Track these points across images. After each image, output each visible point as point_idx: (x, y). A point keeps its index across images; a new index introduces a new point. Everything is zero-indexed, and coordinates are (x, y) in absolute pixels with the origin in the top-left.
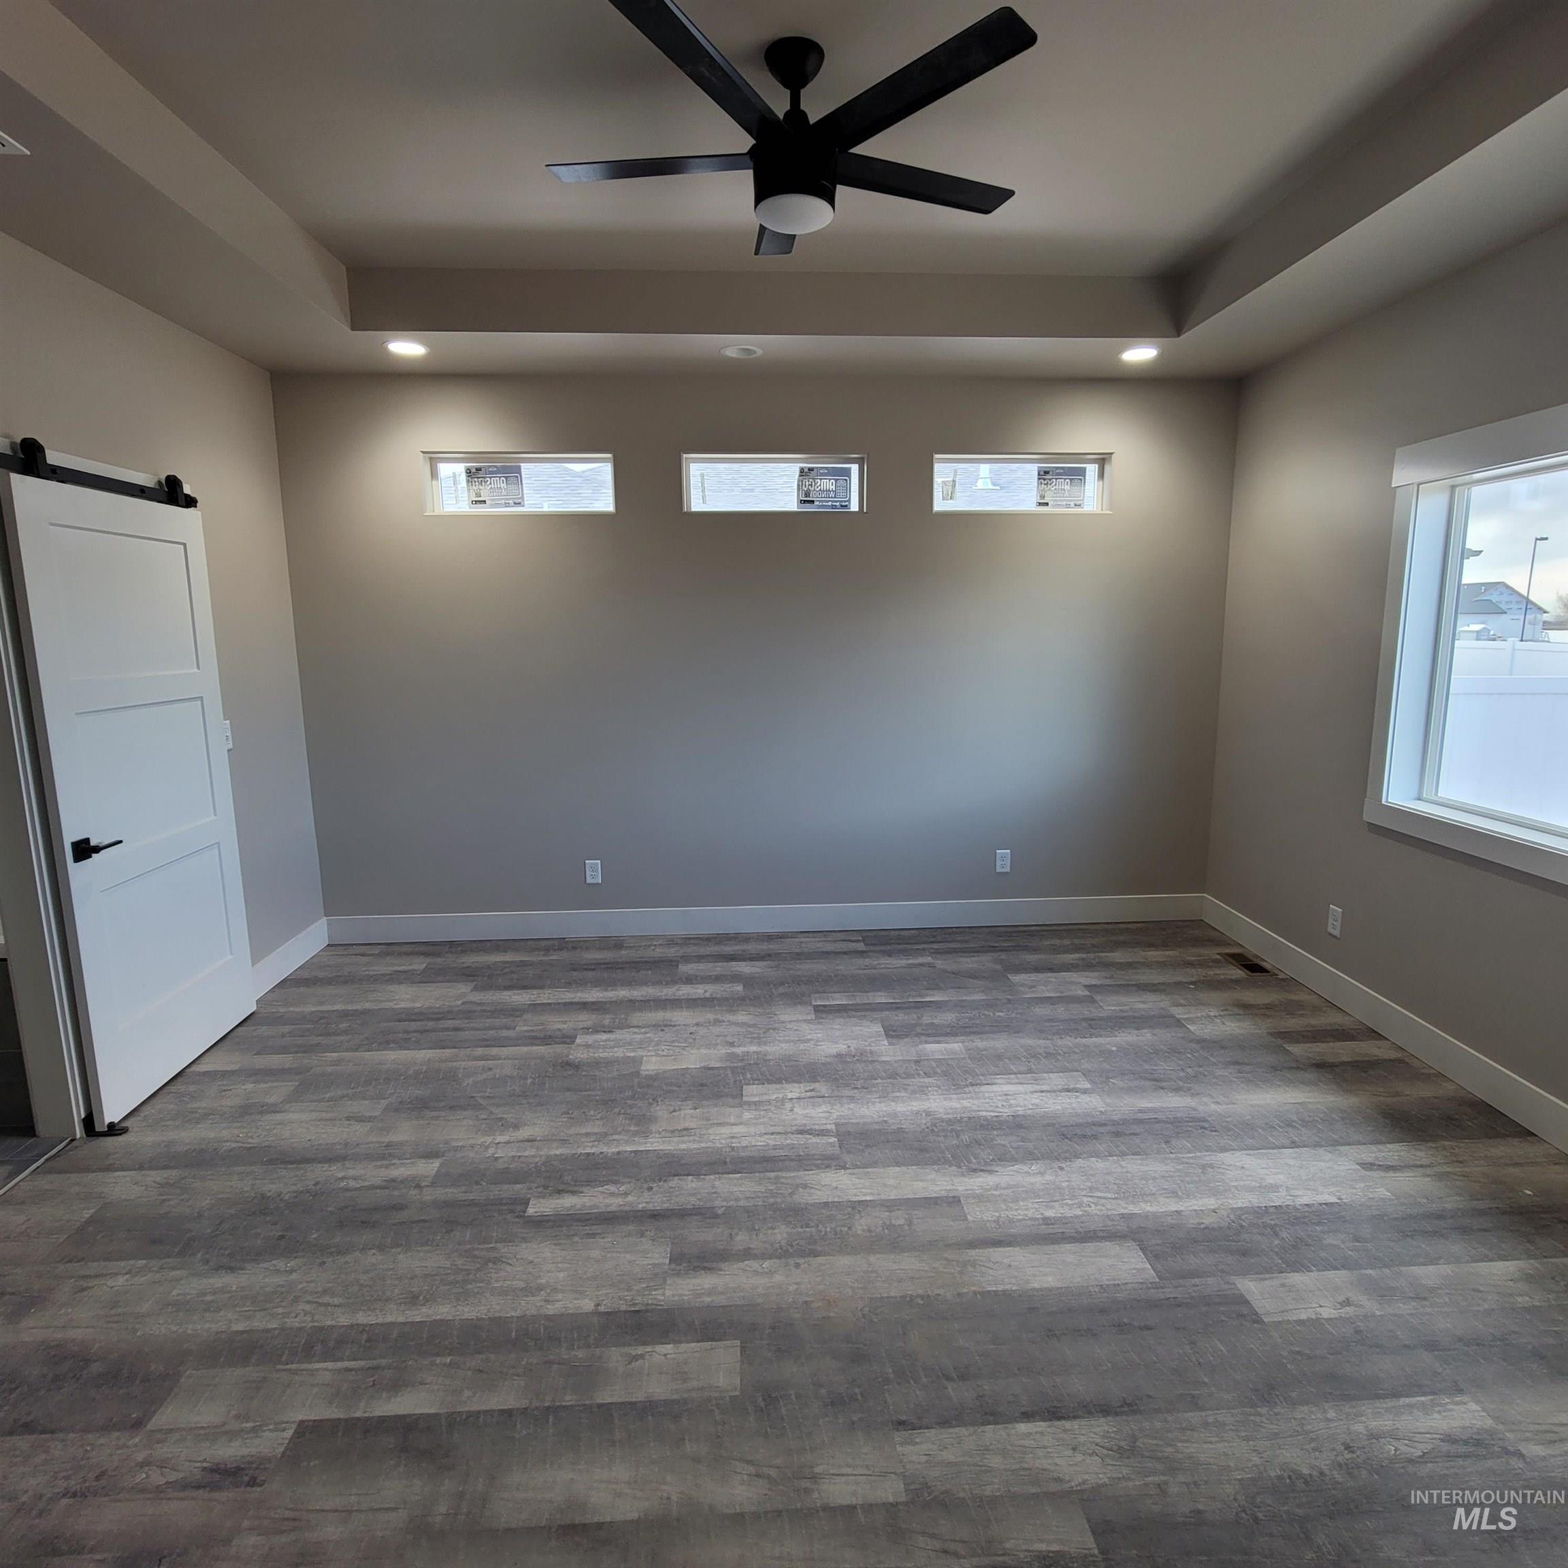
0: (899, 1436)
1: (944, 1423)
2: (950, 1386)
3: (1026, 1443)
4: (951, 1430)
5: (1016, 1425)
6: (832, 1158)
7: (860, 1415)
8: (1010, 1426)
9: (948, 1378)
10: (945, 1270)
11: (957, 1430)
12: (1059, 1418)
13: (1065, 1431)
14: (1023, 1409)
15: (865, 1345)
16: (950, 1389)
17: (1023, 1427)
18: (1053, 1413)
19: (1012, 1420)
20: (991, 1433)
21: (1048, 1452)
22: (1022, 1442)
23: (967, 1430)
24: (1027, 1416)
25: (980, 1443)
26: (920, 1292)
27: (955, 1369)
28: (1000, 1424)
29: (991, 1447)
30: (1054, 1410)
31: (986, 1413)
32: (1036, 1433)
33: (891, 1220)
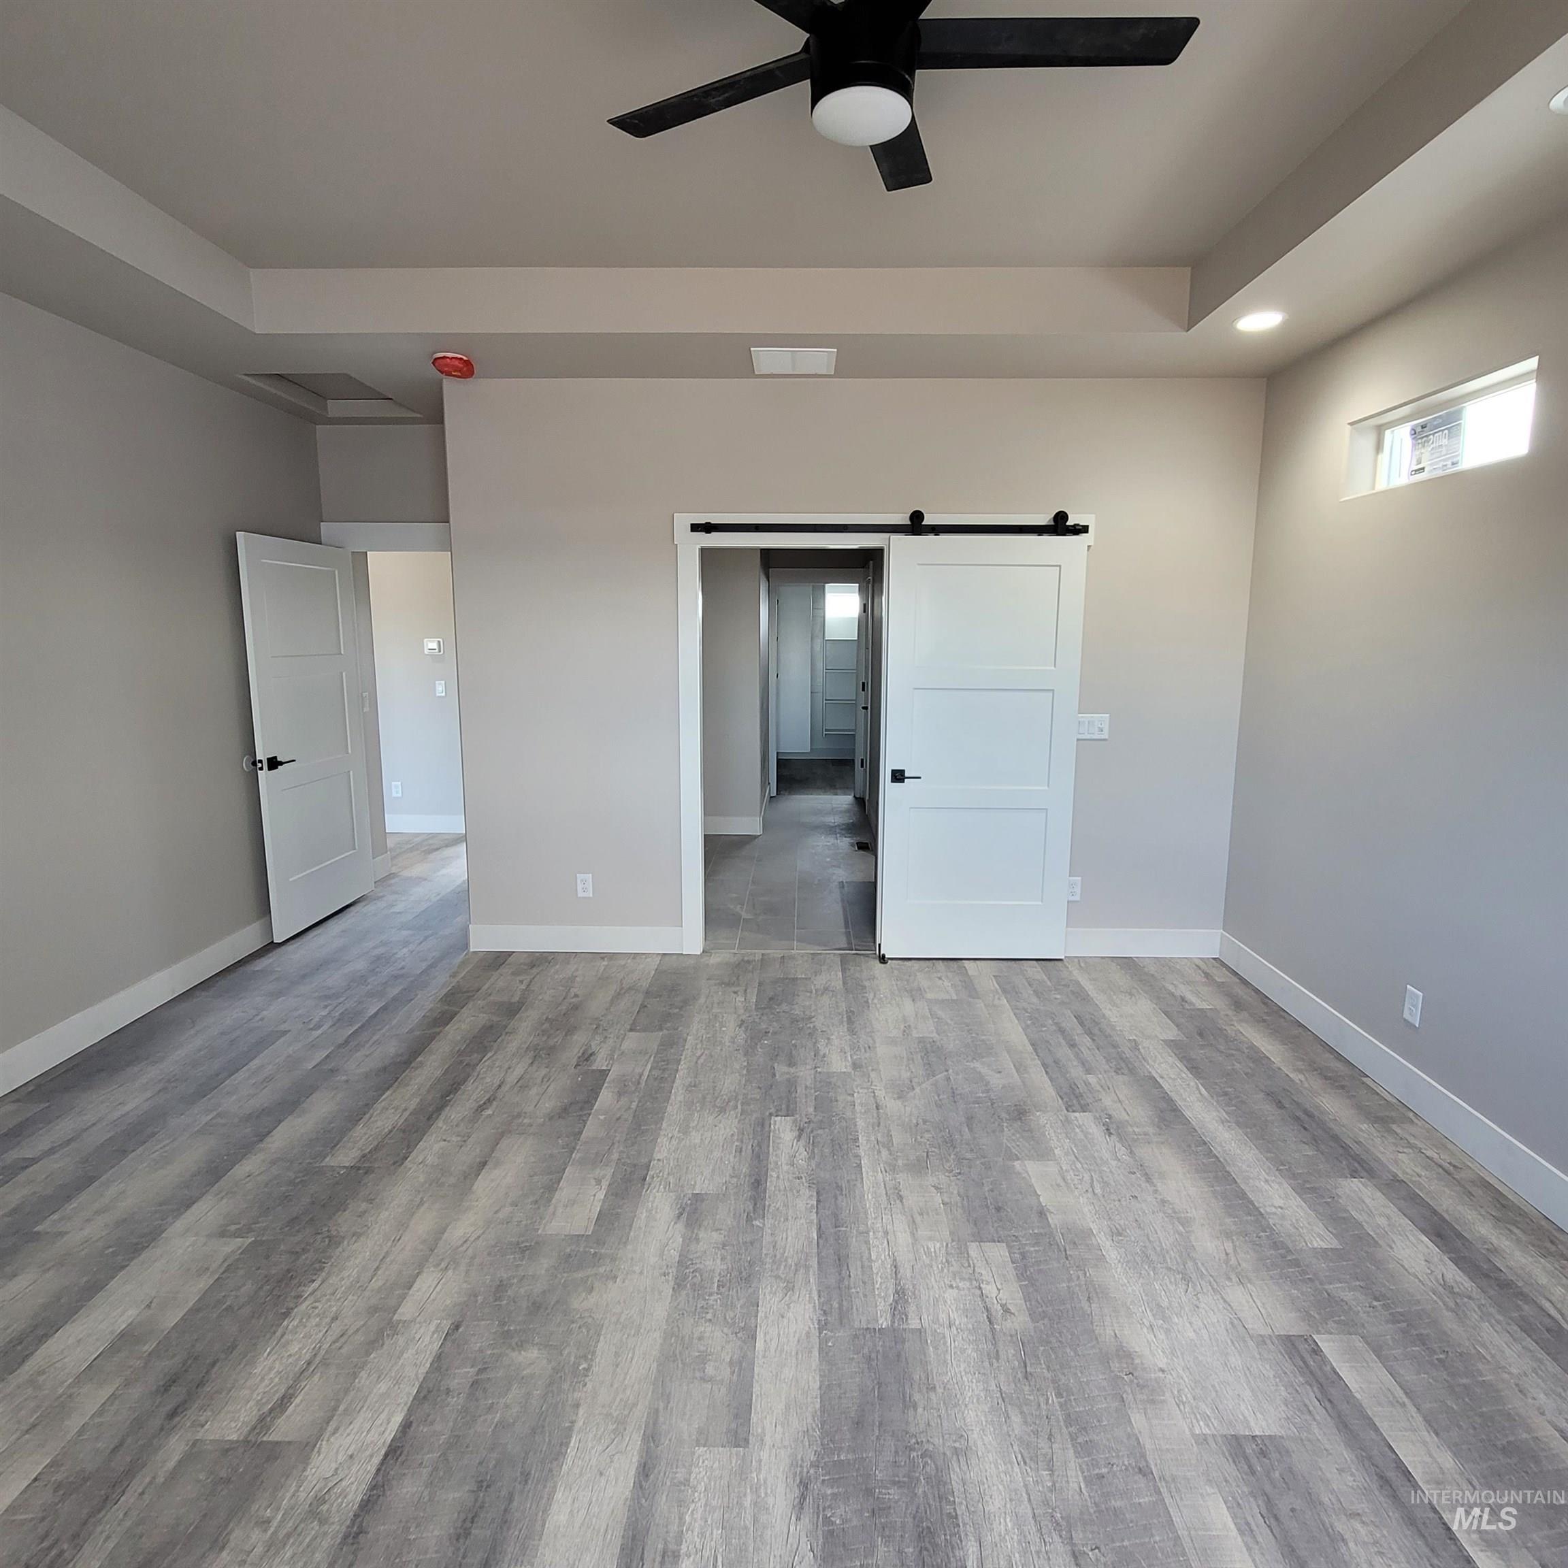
0: (446, 1325)
1: (439, 1357)
2: (473, 1370)
3: (383, 1416)
4: (430, 1360)
5: (403, 1414)
6: (843, 1317)
7: (479, 1302)
8: (406, 1409)
9: (480, 1371)
10: (618, 1399)
11: (428, 1365)
12: (386, 1455)
13: (371, 1456)
14: (414, 1425)
15: (548, 1314)
16: (469, 1370)
17: (398, 1419)
18: (395, 1451)
19: (410, 1411)
20: (409, 1391)
21: (363, 1432)
22: (386, 1412)
23: (423, 1373)
24: (406, 1426)
25: (406, 1380)
26: (595, 1369)
27: (489, 1378)
28: (412, 1401)
29: (397, 1387)
30: (399, 1452)
31: (429, 1392)
32: (386, 1429)
33: (716, 1361)
